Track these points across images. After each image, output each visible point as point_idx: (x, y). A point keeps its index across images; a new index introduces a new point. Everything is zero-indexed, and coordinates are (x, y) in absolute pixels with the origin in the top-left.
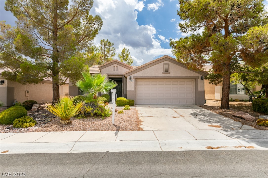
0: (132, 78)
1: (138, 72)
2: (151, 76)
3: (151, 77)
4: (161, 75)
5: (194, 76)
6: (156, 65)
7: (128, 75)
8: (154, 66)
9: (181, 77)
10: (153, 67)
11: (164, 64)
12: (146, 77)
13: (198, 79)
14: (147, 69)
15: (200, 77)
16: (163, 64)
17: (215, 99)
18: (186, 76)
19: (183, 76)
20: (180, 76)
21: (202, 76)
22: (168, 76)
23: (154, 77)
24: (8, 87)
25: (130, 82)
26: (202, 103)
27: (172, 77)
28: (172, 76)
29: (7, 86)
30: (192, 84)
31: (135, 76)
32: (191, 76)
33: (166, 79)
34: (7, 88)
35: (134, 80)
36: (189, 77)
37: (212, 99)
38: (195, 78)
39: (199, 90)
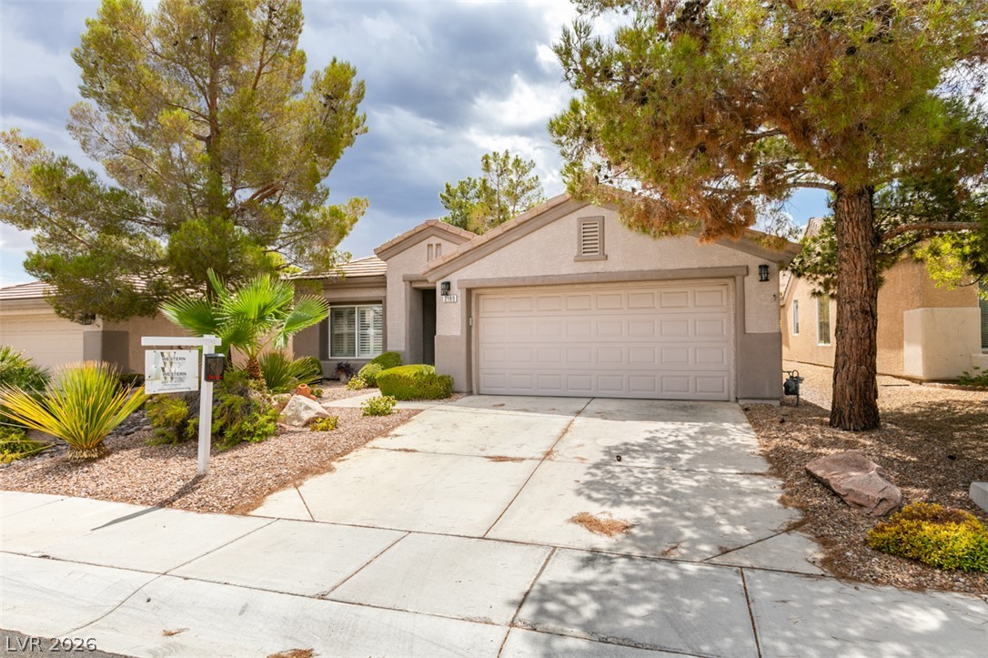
0: (454, 286)
1: (476, 263)
2: (526, 275)
3: (524, 279)
4: (569, 268)
5: (725, 263)
6: (548, 228)
7: (439, 274)
8: (536, 233)
9: (659, 271)
10: (535, 236)
11: (580, 220)
12: (507, 279)
13: (746, 278)
14: (509, 247)
15: (755, 270)
16: (576, 220)
17: (905, 373)
18: (684, 265)
19: (671, 266)
20: (653, 268)
21: (762, 261)
22: (599, 270)
23: (538, 277)
24: (103, 331)
25: (446, 302)
26: (767, 395)
27: (618, 273)
28: (617, 269)
29: (101, 329)
30: (725, 304)
31: (465, 278)
32: (708, 265)
33: (594, 286)
34: (100, 334)
35: (459, 294)
36: (699, 268)
37: (896, 374)
38: (732, 274)
39: (747, 331)
